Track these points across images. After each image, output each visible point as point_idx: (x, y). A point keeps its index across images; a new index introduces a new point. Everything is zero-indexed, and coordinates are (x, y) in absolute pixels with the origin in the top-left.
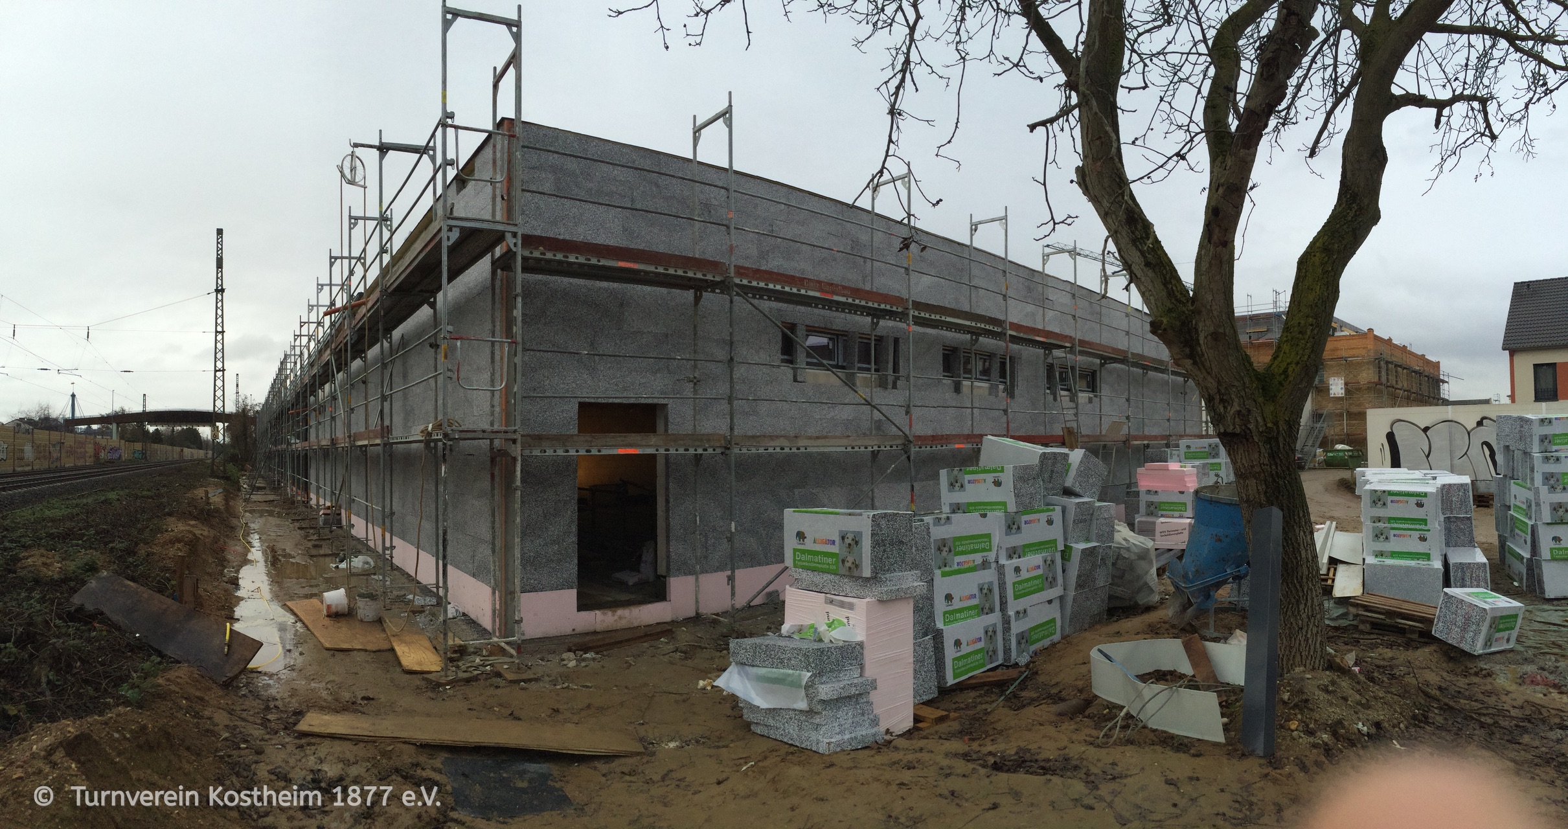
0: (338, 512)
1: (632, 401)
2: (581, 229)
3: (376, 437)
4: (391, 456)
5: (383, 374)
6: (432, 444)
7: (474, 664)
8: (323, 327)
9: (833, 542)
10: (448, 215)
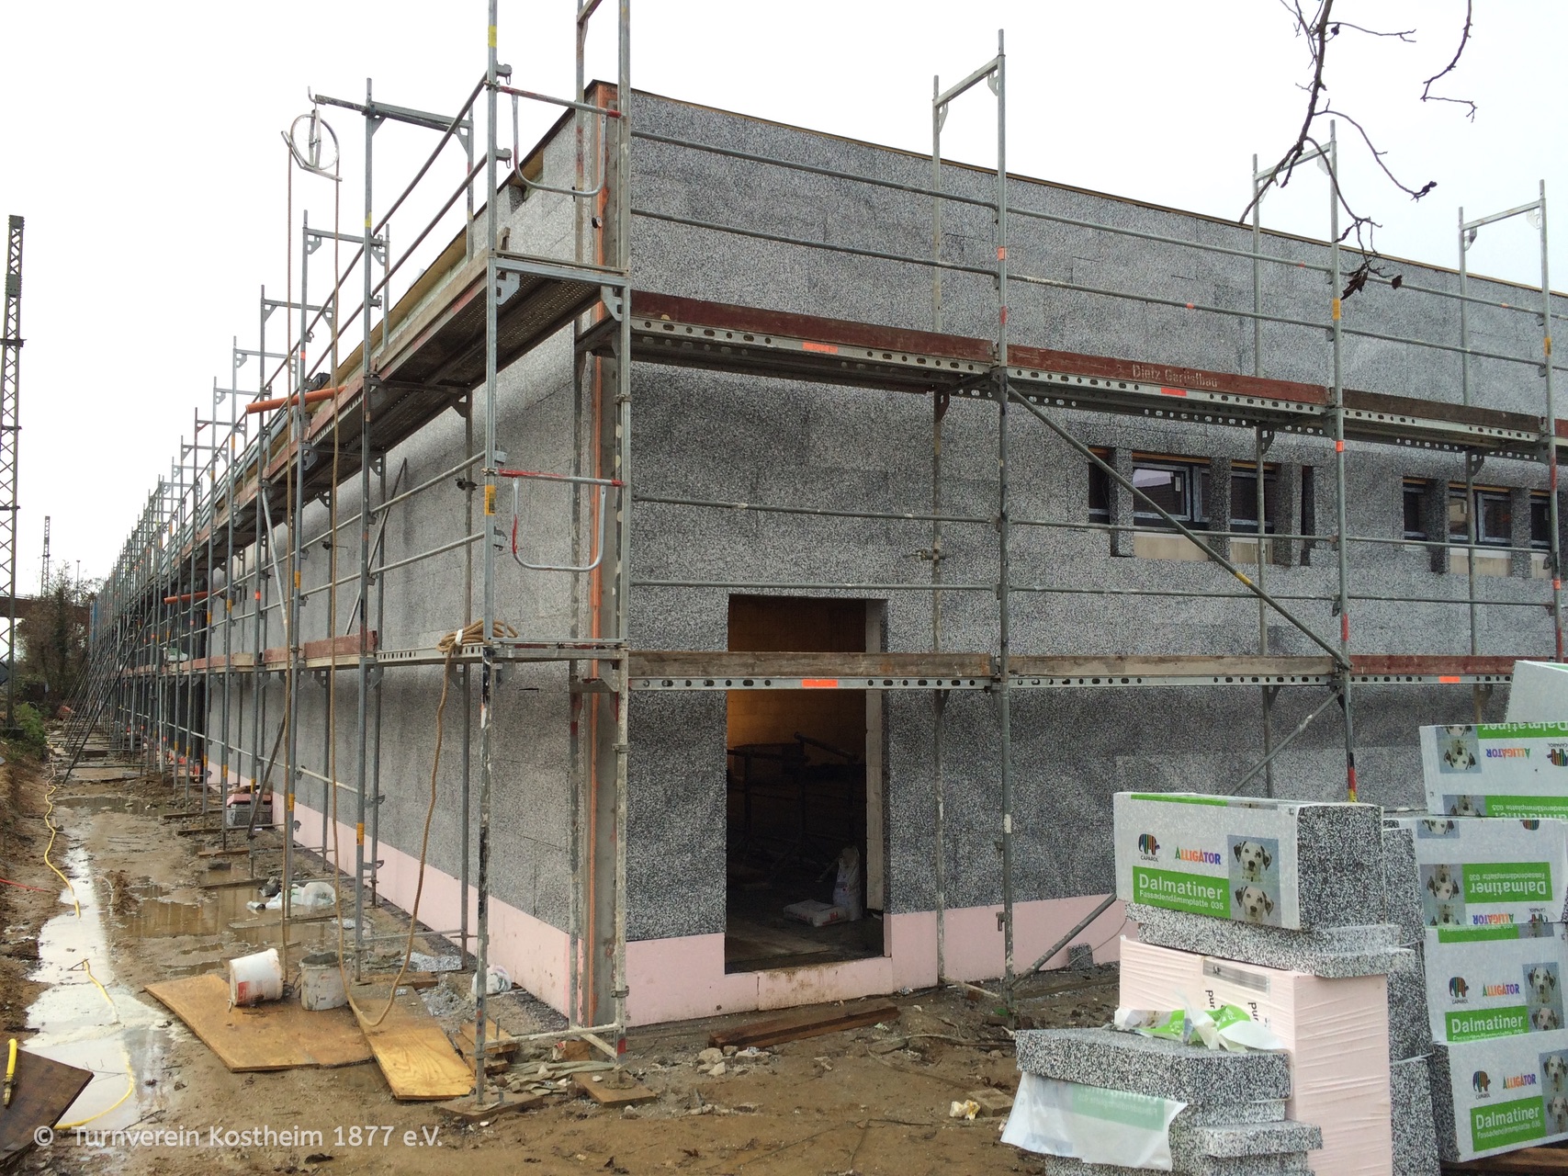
0: (266, 798)
1: (823, 594)
2: (733, 285)
3: (350, 652)
4: (378, 687)
5: (366, 532)
6: (460, 668)
7: (535, 1077)
8: (245, 433)
9: (1217, 859)
10: (498, 249)
